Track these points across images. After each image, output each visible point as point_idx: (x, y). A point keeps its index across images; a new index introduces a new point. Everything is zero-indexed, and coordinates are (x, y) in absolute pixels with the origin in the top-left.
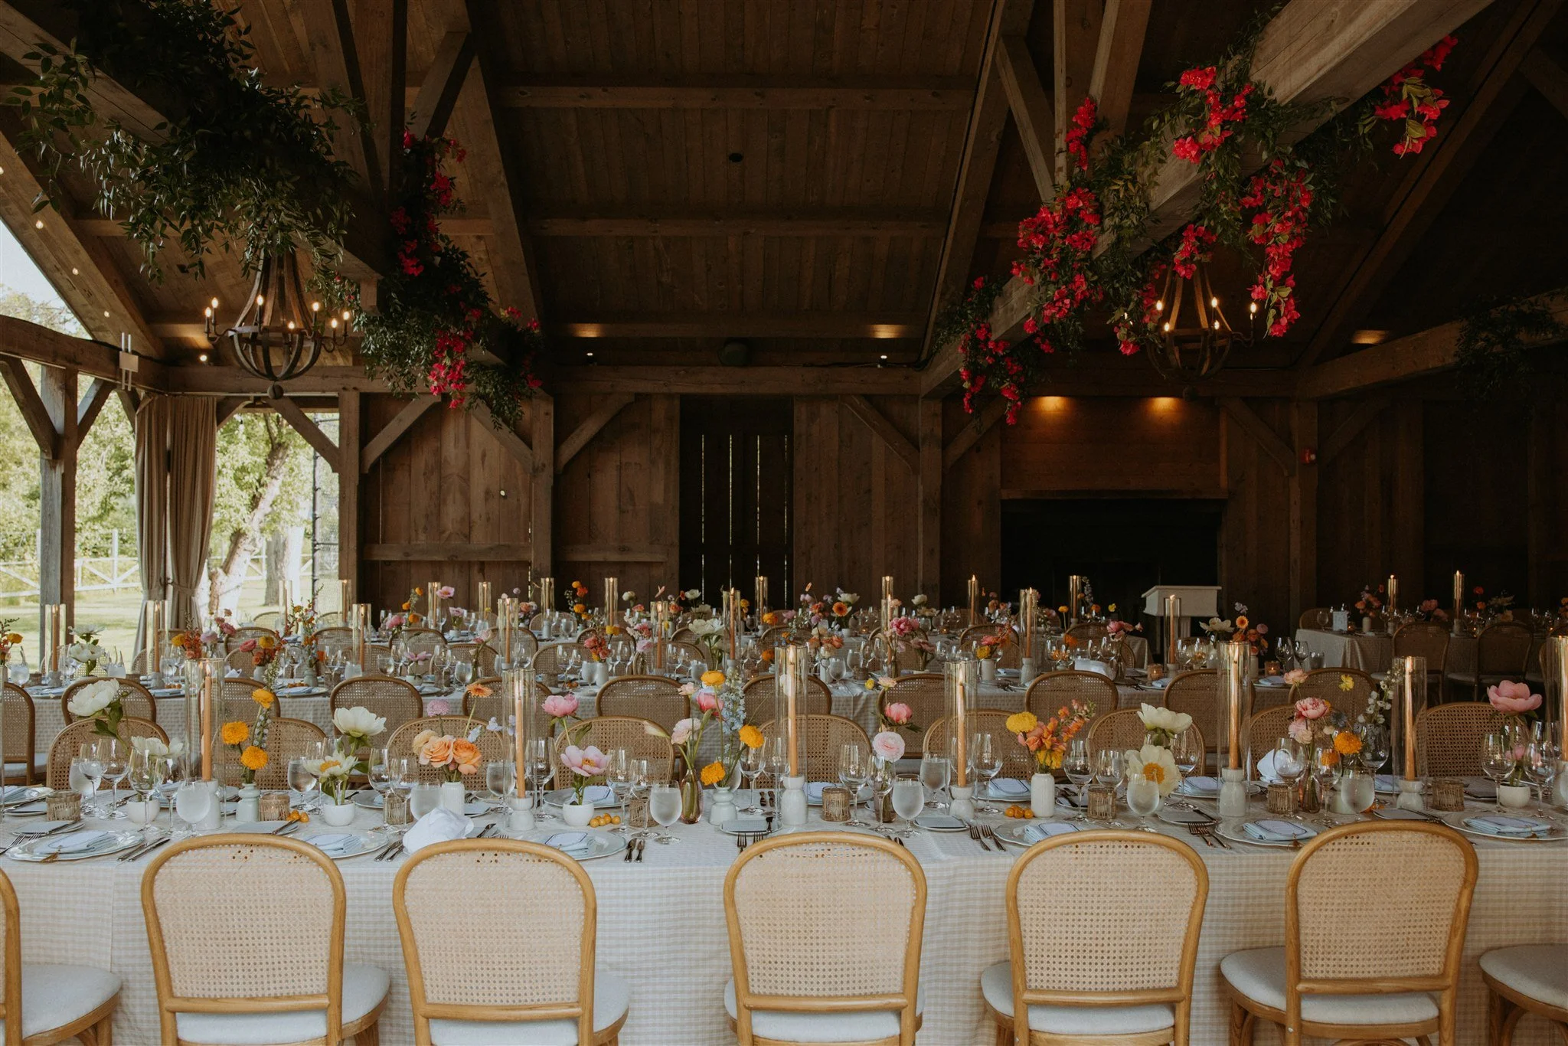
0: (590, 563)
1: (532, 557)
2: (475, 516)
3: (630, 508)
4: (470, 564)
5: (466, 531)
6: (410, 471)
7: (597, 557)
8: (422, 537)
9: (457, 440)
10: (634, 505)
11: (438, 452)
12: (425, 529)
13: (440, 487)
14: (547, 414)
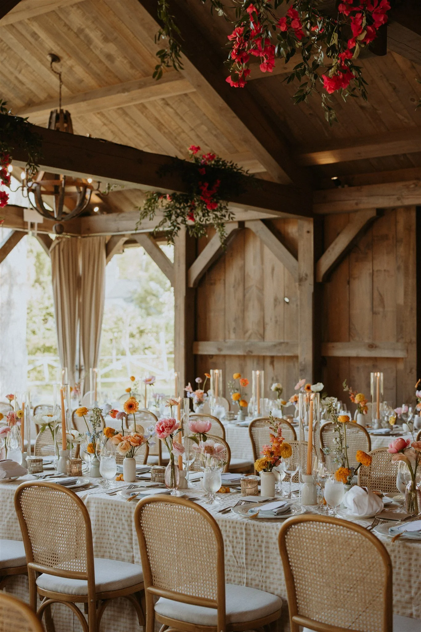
0: (349, 358)
1: (298, 351)
2: (267, 320)
3: (381, 310)
4: (264, 357)
5: (262, 332)
6: (225, 284)
7: (352, 353)
8: (233, 336)
9: (255, 258)
10: (384, 307)
11: (243, 268)
12: (235, 329)
13: (244, 296)
14: (308, 232)
